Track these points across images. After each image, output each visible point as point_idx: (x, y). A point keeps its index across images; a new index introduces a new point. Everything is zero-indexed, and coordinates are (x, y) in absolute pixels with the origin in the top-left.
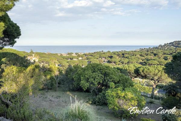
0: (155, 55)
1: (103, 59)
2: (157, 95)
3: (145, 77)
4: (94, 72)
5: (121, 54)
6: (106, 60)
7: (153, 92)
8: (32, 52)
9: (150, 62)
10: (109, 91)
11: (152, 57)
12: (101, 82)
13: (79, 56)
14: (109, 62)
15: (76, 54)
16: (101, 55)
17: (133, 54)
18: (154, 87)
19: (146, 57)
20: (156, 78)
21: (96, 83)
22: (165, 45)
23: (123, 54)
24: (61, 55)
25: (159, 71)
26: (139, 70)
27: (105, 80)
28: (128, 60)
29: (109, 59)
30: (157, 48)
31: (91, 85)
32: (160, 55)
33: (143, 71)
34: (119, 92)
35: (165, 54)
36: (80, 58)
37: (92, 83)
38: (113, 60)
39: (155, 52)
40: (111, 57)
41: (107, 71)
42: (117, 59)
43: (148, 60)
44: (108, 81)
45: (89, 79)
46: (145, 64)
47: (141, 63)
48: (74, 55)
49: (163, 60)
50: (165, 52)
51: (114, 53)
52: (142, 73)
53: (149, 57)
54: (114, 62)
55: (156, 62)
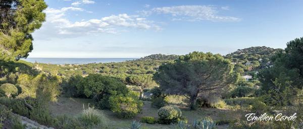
0: (138, 65)
1: (96, 70)
2: (145, 97)
3: (134, 84)
4: (96, 81)
5: (111, 65)
6: (98, 70)
7: (141, 95)
8: (36, 63)
9: (135, 71)
10: (111, 98)
11: (136, 67)
12: (103, 90)
13: (75, 67)
14: (101, 72)
15: (72, 65)
16: (94, 66)
17: (121, 65)
18: (142, 91)
19: (131, 67)
20: (143, 84)
21: (98, 91)
22: (145, 57)
23: (113, 65)
24: (60, 66)
25: (145, 78)
26: (129, 79)
27: (105, 88)
28: (117, 70)
29: (101, 69)
30: (139, 60)
31: (94, 93)
32: (142, 65)
33: (133, 79)
34: (121, 98)
35: (145, 65)
36: (76, 69)
37: (95, 91)
38: (104, 70)
39: (138, 63)
40: (103, 68)
41: (108, 80)
42: (108, 69)
43: (133, 70)
44: (108, 89)
45: (91, 88)
46: (131, 73)
47: (128, 73)
48: (71, 66)
49: (145, 70)
50: (146, 63)
51: (105, 64)
52: (132, 81)
53: (134, 67)
54: (106, 72)
55: (139, 71)
